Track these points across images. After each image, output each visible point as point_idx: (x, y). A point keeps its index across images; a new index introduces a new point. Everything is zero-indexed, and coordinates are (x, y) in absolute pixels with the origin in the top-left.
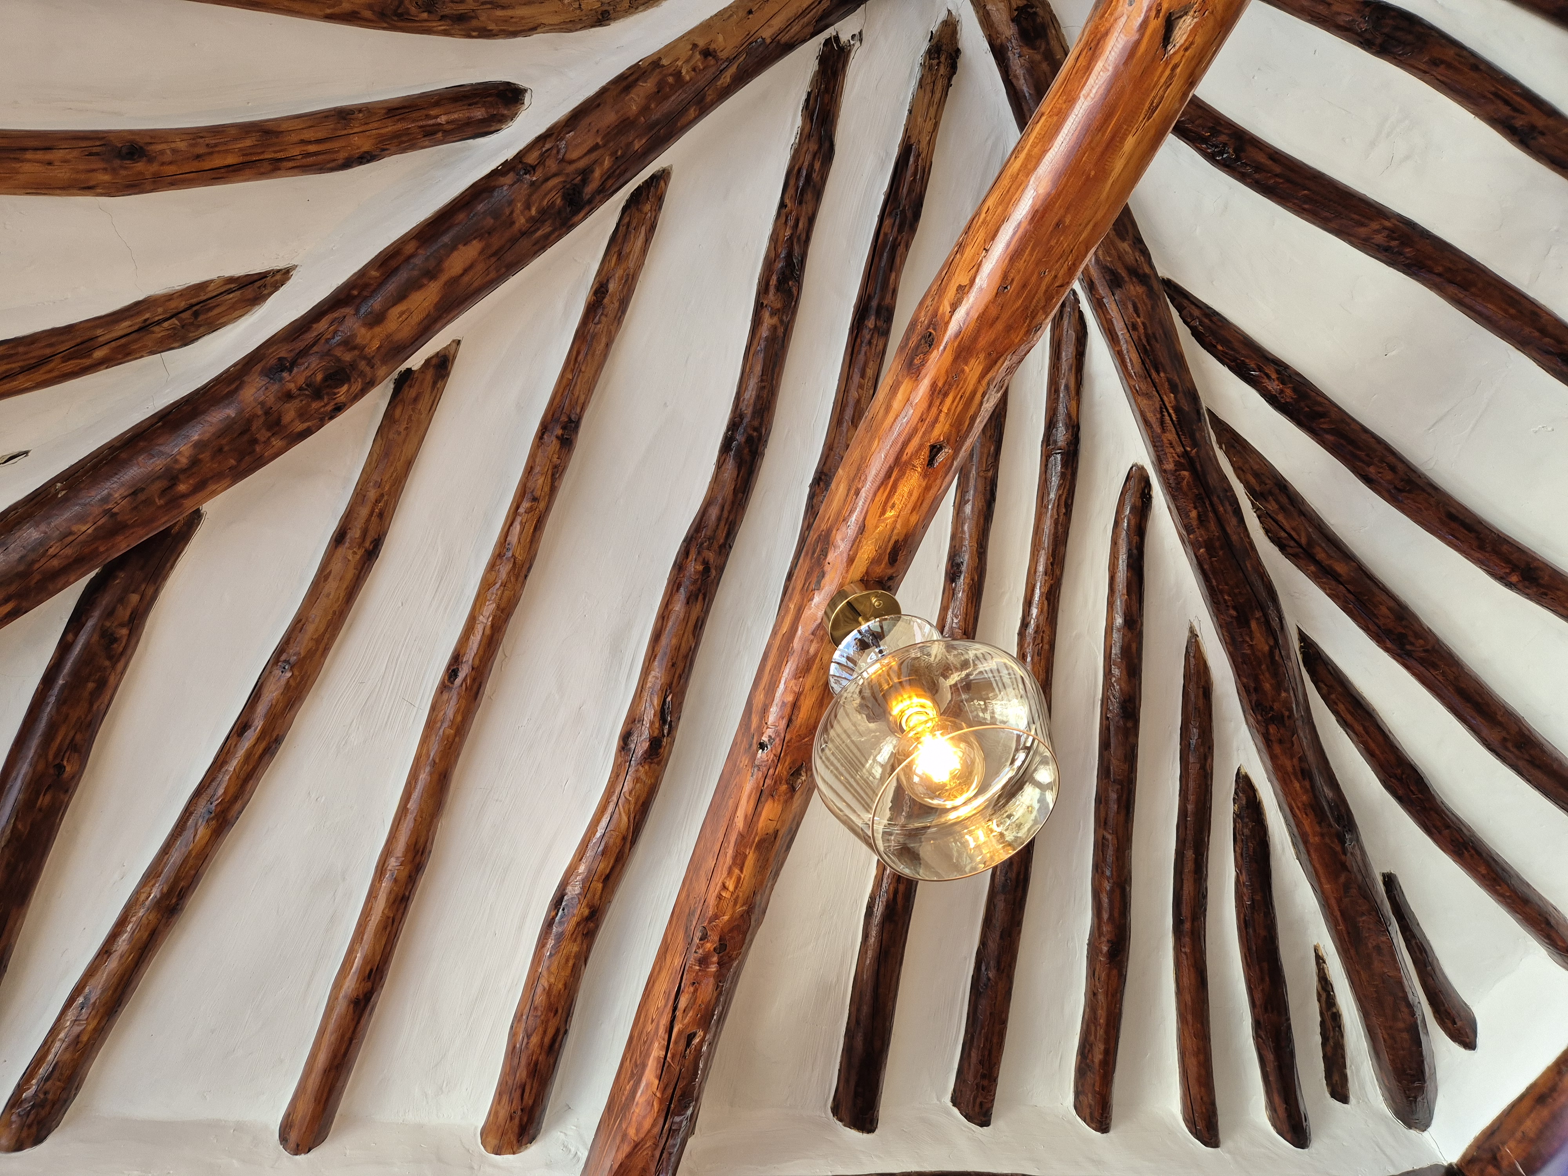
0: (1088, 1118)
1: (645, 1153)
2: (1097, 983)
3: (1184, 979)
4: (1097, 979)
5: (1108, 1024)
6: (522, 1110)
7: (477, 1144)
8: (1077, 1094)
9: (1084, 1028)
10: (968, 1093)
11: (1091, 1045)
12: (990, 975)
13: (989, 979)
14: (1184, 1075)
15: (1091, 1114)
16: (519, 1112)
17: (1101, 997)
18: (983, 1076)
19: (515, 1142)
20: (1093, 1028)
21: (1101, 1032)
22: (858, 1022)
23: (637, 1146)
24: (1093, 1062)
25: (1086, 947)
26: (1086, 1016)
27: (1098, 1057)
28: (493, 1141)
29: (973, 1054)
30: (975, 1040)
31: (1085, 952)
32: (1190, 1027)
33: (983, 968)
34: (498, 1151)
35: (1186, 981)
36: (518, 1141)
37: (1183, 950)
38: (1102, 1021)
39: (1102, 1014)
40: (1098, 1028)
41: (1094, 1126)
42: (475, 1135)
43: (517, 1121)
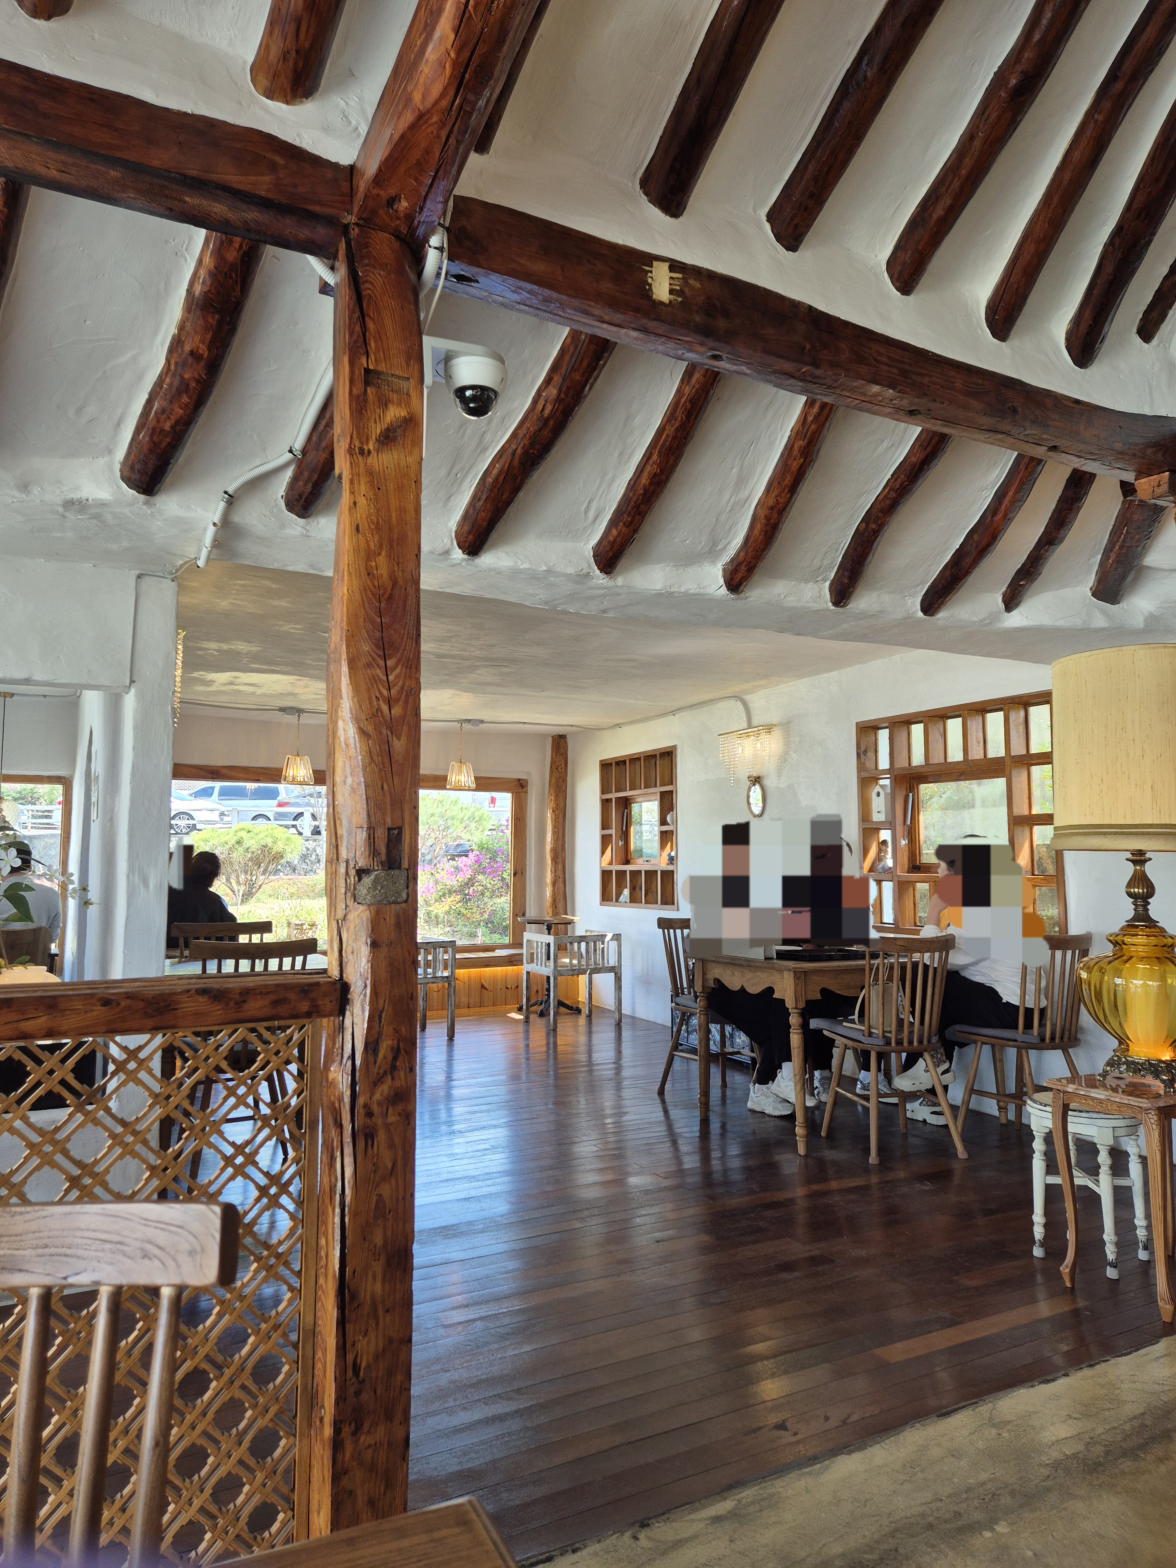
0: (896, 275)
1: (429, 130)
2: (982, 125)
3: (1076, 154)
4: (984, 119)
5: (968, 178)
6: (297, 52)
7: (246, 80)
8: (897, 248)
9: (941, 176)
10: (788, 210)
11: (937, 199)
12: (869, 74)
13: (865, 77)
14: (1013, 261)
15: (901, 272)
16: (294, 54)
17: (977, 143)
18: (812, 196)
19: (288, 91)
20: (950, 178)
21: (956, 184)
22: (699, 81)
23: (421, 117)
24: (931, 216)
25: (991, 76)
26: (949, 163)
27: (939, 212)
28: (264, 82)
29: (810, 167)
30: (820, 150)
31: (987, 83)
32: (1050, 211)
33: (865, 62)
34: (270, 94)
35: (1077, 155)
36: (292, 90)
37: (1096, 116)
38: (963, 172)
39: (968, 162)
40: (956, 179)
41: (898, 285)
42: (244, 69)
43: (291, 64)
